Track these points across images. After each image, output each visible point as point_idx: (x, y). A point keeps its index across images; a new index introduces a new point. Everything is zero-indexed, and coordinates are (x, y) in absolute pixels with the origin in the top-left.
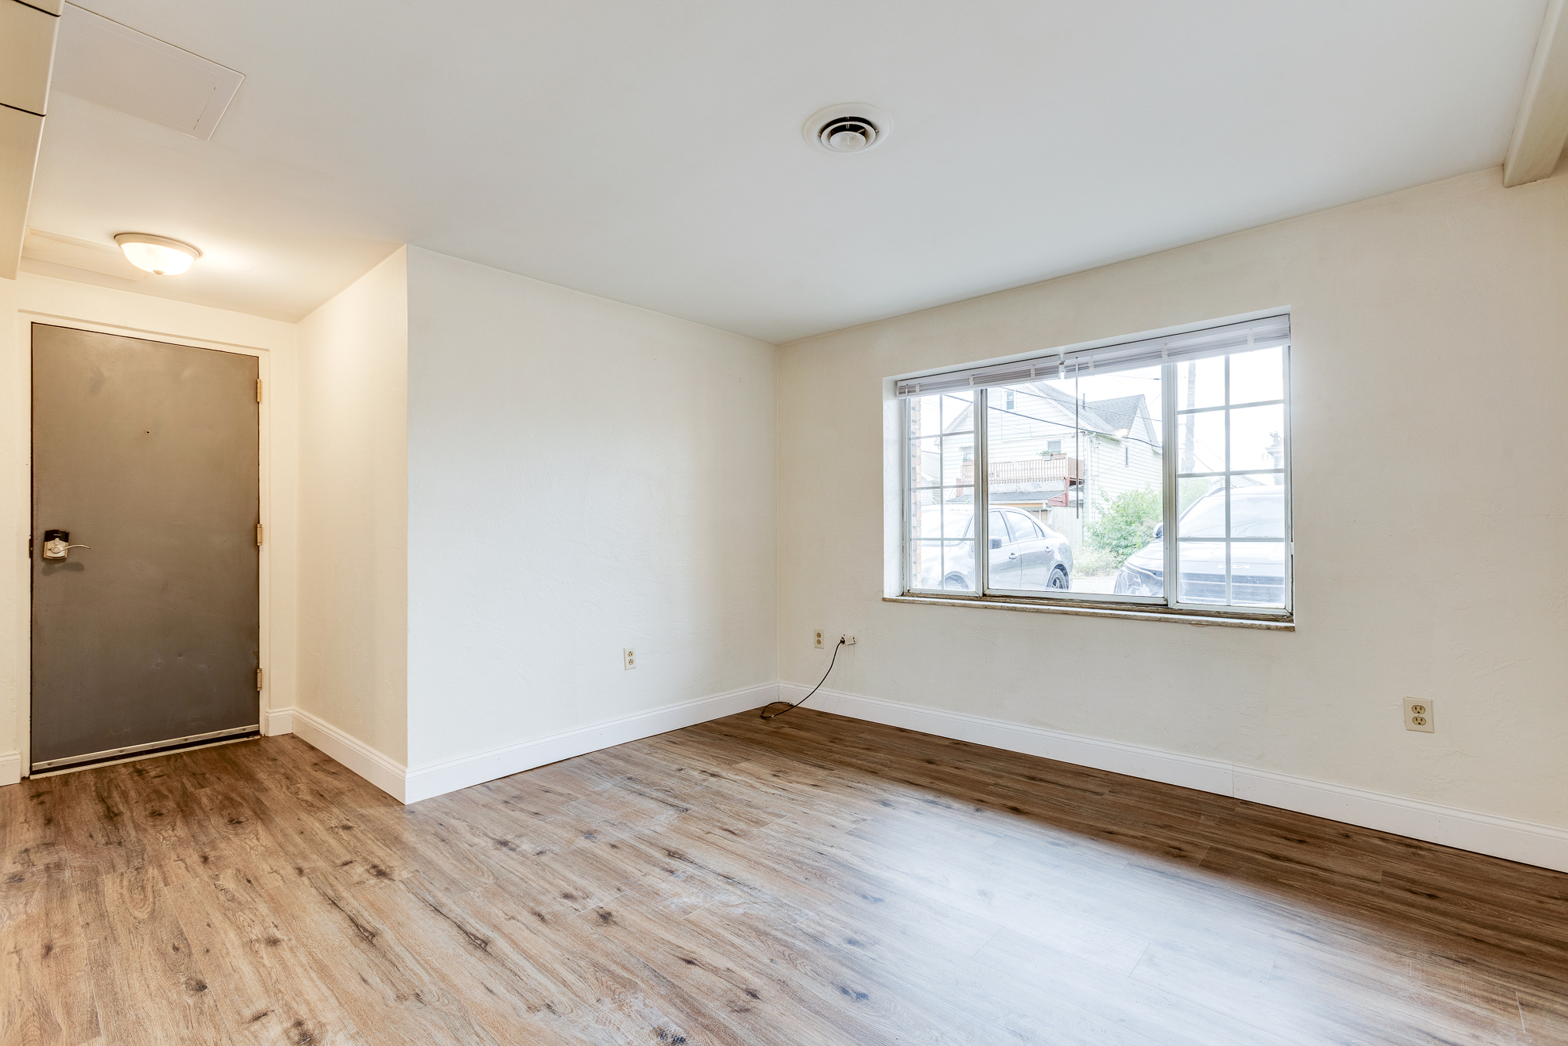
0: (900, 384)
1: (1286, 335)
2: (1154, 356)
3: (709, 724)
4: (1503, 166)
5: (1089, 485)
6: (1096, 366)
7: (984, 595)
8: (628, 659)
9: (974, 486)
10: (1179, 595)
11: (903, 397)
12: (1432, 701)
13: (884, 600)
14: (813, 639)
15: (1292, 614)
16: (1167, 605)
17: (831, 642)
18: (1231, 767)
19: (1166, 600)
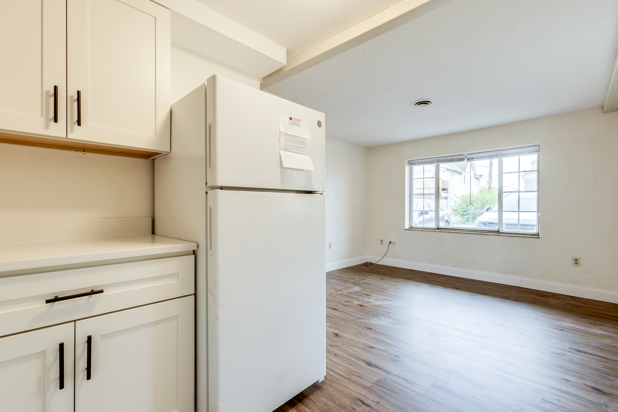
0: (410, 162)
1: (538, 151)
2: (497, 156)
3: (350, 267)
4: (603, 107)
5: (450, 191)
6: (477, 158)
7: (438, 228)
8: (330, 246)
9: (435, 194)
10: (503, 228)
11: (411, 166)
12: (580, 258)
13: (405, 229)
14: (380, 242)
15: (539, 234)
16: (499, 231)
17: (386, 243)
18: (519, 278)
19: (499, 230)
